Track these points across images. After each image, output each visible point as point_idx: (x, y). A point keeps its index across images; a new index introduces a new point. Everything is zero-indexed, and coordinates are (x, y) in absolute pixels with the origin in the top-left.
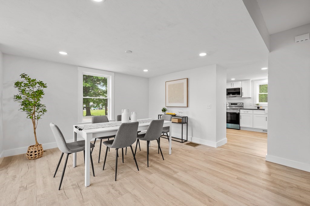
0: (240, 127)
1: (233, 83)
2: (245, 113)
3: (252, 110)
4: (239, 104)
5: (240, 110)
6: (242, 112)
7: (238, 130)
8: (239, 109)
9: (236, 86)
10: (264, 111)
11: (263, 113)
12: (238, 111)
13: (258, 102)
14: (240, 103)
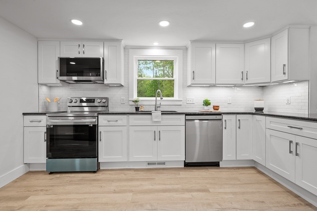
0: (98, 164)
1: (84, 43)
2: (112, 124)
3: (125, 116)
4: (99, 101)
5: (99, 116)
6: (103, 120)
7: (94, 172)
8: (96, 114)
9: (89, 53)
10: (149, 116)
11: (149, 122)
12: (94, 120)
13: (135, 97)
14: (102, 98)
